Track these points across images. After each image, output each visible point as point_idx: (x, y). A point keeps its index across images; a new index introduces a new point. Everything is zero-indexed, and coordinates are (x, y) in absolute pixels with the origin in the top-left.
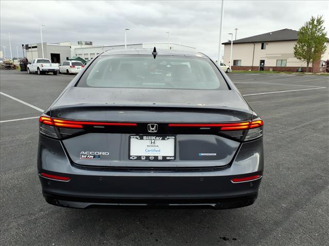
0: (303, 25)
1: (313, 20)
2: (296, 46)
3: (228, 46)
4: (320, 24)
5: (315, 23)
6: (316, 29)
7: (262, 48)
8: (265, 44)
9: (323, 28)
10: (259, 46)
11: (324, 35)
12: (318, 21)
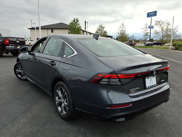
0: (71, 22)
1: (75, 20)
2: (69, 32)
3: (33, 30)
4: (78, 22)
5: (76, 21)
6: (76, 24)
7: (52, 32)
8: (53, 30)
9: (79, 24)
10: (50, 31)
11: (80, 27)
12: (77, 20)
